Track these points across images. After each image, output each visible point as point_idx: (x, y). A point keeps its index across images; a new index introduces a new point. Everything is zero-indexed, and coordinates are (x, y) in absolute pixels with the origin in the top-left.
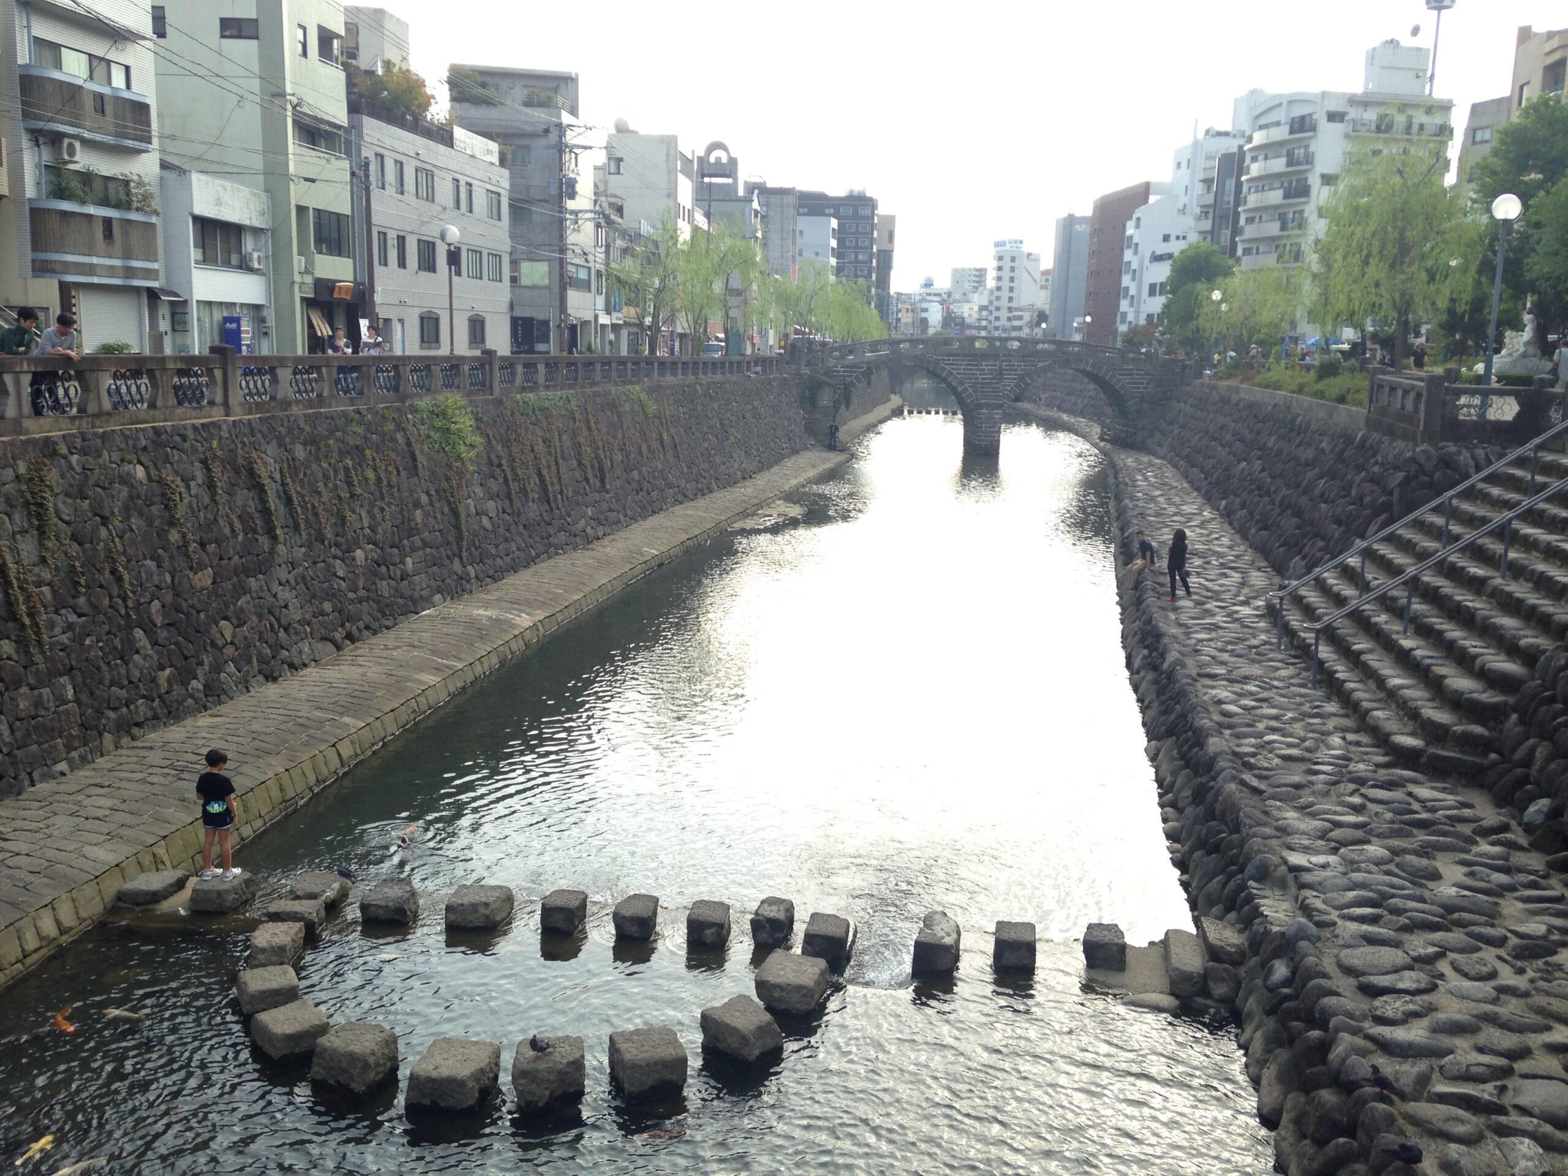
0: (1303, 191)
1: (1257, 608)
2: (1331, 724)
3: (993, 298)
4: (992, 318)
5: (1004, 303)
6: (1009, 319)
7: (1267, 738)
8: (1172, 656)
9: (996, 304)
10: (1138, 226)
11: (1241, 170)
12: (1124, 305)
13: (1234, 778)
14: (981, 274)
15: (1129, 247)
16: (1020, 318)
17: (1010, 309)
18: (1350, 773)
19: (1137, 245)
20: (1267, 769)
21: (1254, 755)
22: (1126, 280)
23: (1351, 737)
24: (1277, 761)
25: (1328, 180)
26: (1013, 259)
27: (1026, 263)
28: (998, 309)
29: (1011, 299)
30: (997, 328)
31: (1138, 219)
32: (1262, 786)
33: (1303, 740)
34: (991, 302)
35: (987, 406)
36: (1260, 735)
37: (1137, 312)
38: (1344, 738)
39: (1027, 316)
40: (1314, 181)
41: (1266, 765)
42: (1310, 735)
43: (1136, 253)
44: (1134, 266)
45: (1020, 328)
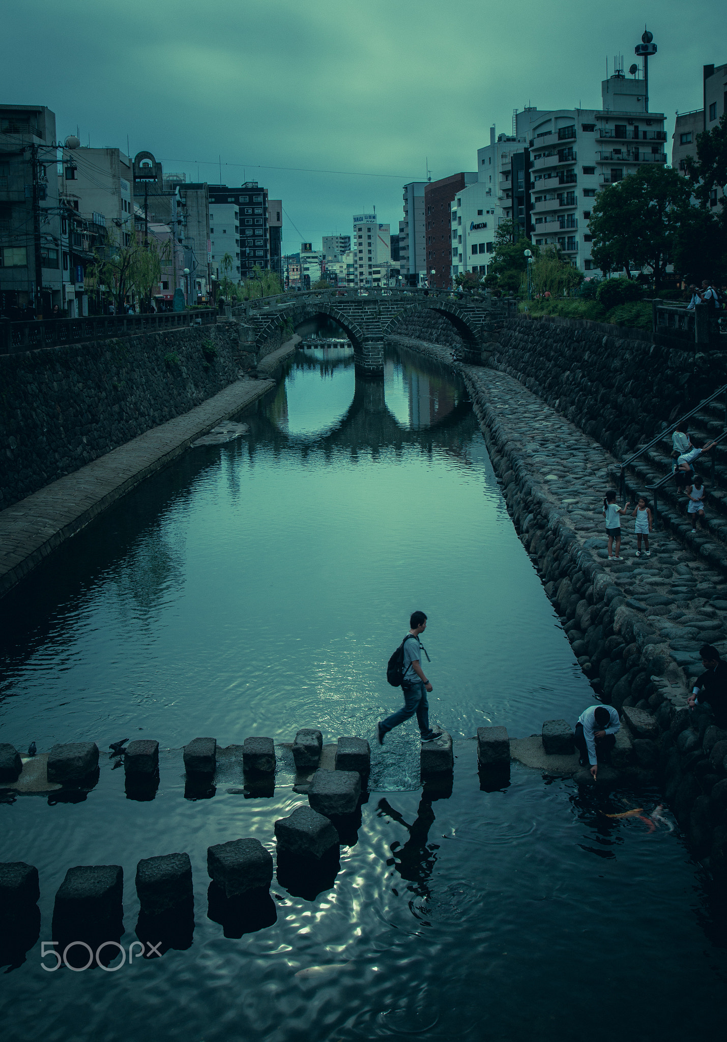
0: (572, 178)
1: (601, 477)
2: (676, 556)
3: (357, 259)
4: (357, 273)
5: (365, 262)
6: (370, 273)
7: (636, 571)
8: (554, 517)
9: (359, 262)
10: (459, 205)
11: (529, 165)
12: (455, 261)
13: (621, 602)
14: (346, 240)
15: (455, 219)
16: (378, 272)
17: (370, 266)
18: (698, 590)
19: (460, 218)
20: (642, 593)
21: (631, 584)
22: (455, 243)
23: (691, 564)
24: (648, 587)
25: (588, 170)
26: (369, 230)
27: (379, 232)
28: (361, 266)
29: (370, 259)
30: (361, 281)
31: (459, 200)
32: (643, 605)
33: (661, 570)
34: (356, 261)
35: (372, 339)
36: (630, 569)
37: (465, 265)
38: (687, 566)
39: (383, 271)
40: (578, 170)
41: (641, 590)
42: (664, 566)
43: (460, 223)
44: (460, 233)
45: (378, 280)
